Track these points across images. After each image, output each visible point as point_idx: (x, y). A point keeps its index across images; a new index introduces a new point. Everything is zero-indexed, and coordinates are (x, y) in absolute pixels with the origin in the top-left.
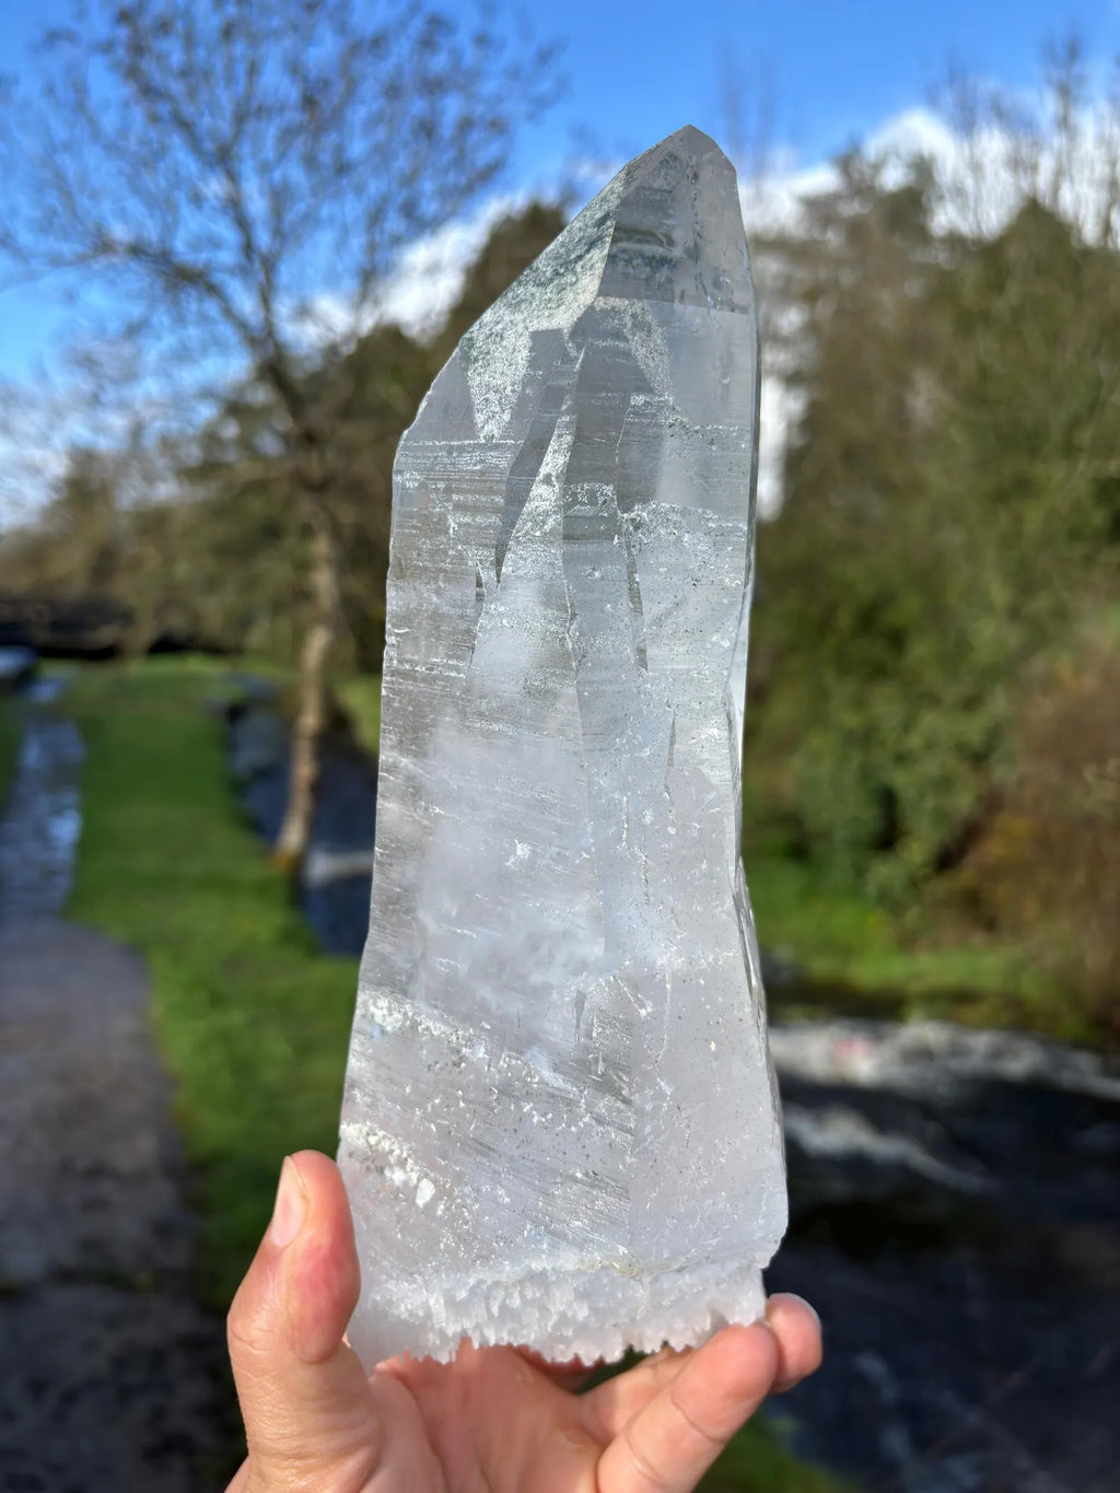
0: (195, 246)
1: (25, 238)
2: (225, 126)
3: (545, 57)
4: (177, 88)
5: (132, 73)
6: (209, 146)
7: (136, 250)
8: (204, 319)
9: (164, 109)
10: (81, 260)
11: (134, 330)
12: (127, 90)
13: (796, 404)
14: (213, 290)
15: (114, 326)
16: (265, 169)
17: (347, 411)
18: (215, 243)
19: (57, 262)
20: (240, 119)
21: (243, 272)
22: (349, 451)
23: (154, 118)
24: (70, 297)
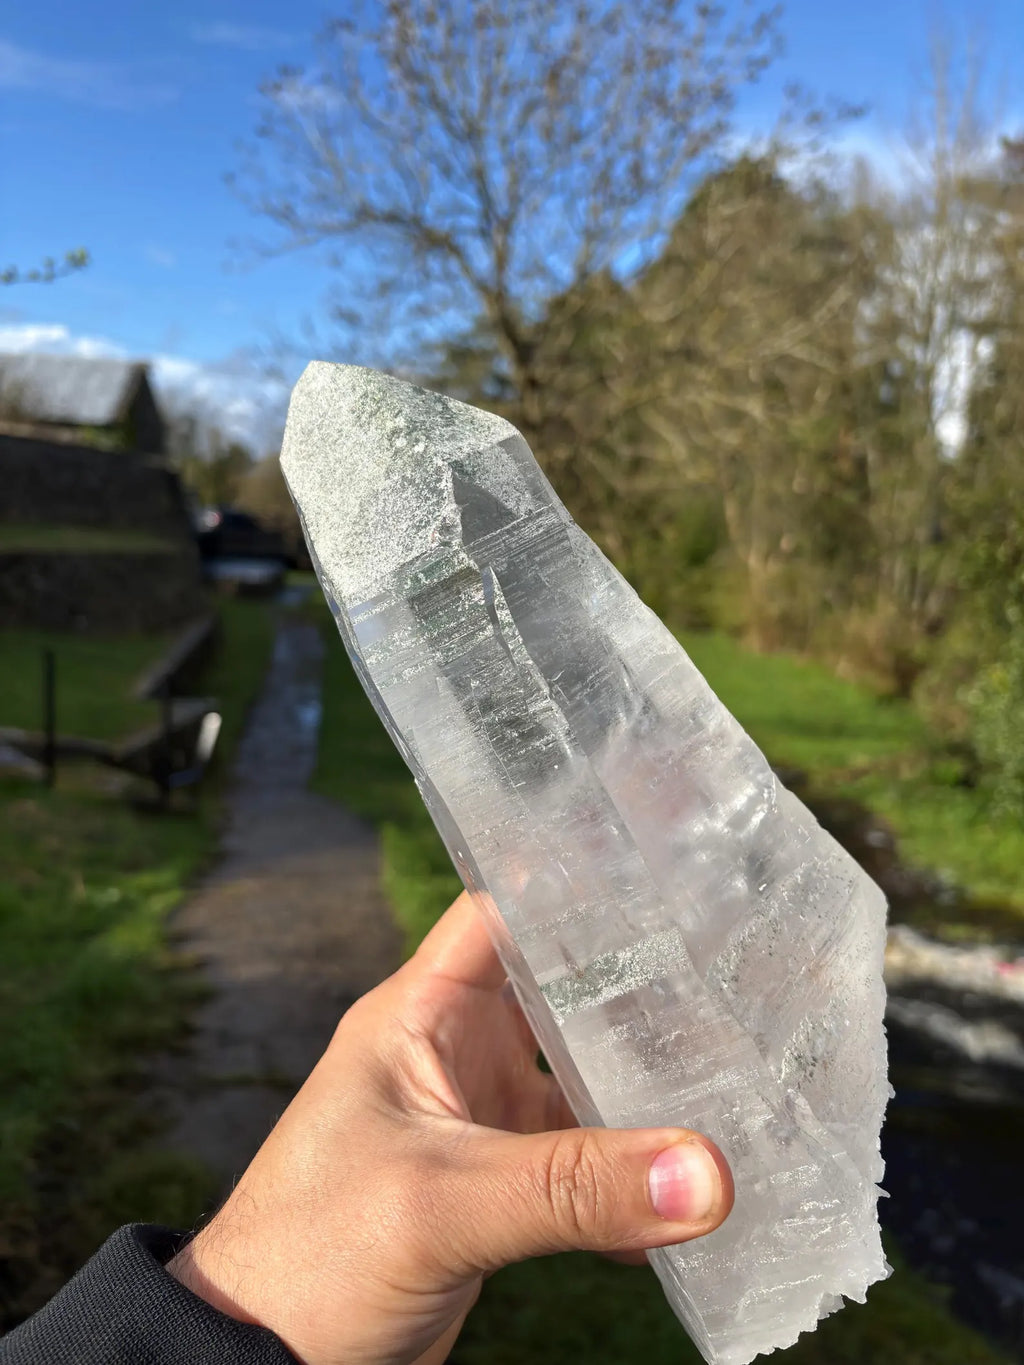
0: (441, 212)
1: (302, 211)
2: (474, 103)
3: (763, 23)
4: (436, 70)
5: (397, 59)
6: (459, 123)
7: (393, 218)
8: (448, 277)
9: (422, 90)
10: (348, 228)
11: (386, 288)
12: (393, 74)
13: (985, 349)
14: (456, 251)
15: (370, 284)
16: (505, 141)
17: (565, 359)
18: (460, 209)
19: (328, 230)
20: (487, 98)
21: (484, 234)
22: (567, 395)
23: (414, 98)
24: (336, 262)
